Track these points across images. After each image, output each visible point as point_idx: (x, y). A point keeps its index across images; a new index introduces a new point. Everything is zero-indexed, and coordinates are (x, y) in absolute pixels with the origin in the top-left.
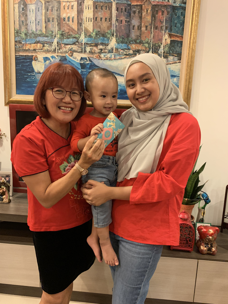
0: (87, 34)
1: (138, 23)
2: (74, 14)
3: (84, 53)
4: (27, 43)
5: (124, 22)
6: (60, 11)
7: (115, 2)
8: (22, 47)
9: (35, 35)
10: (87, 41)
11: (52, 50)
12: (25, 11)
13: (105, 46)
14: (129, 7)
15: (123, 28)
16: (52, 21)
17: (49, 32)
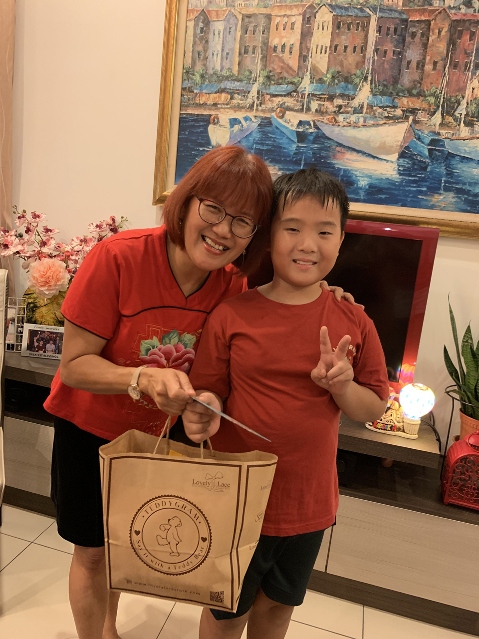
0: (316, 77)
1: (418, 56)
2: (294, 38)
3: (306, 112)
4: (204, 91)
5: (390, 54)
6: (269, 33)
7: (376, 15)
8: (193, 98)
9: (219, 77)
10: (313, 91)
11: (246, 106)
12: (205, 34)
13: (349, 100)
14: (403, 25)
15: (386, 66)
16: (251, 52)
17: (245, 72)
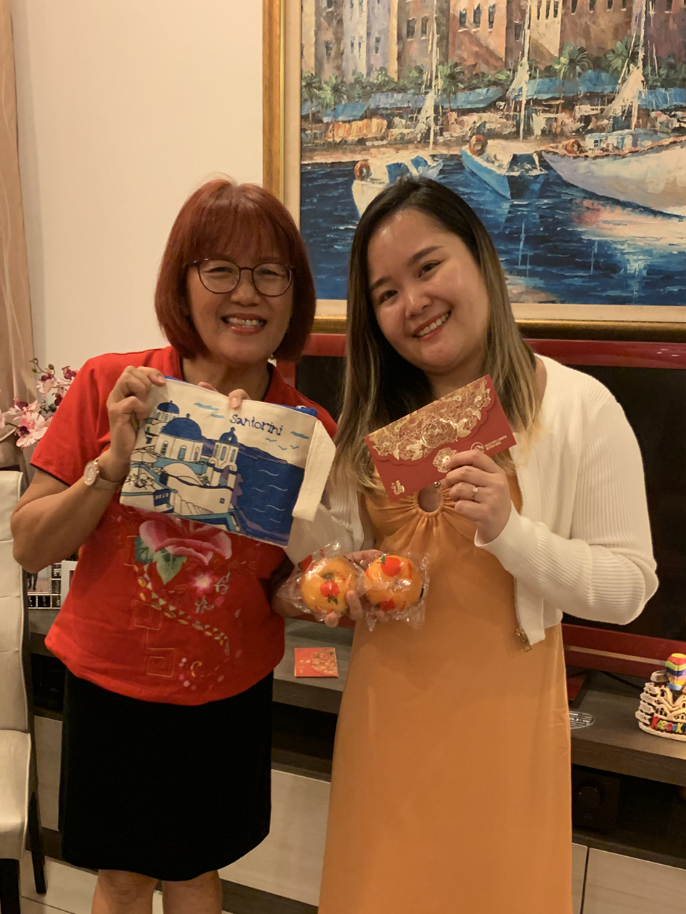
0: (539, 66)
3: (524, 138)
4: (341, 118)
8: (321, 134)
9: (366, 86)
10: (535, 93)
11: (416, 138)
12: (335, 8)
13: (603, 103)
15: (672, 25)
16: (420, 32)
17: (410, 72)
